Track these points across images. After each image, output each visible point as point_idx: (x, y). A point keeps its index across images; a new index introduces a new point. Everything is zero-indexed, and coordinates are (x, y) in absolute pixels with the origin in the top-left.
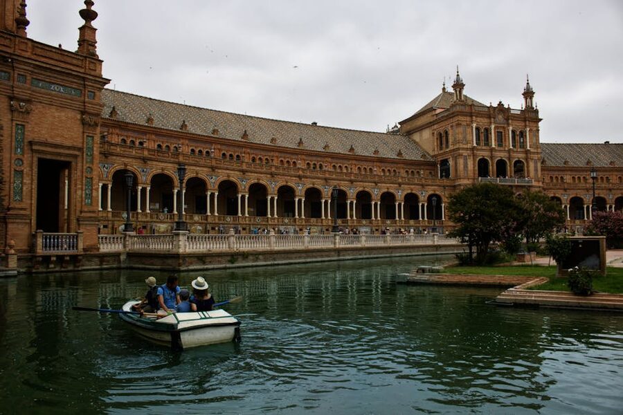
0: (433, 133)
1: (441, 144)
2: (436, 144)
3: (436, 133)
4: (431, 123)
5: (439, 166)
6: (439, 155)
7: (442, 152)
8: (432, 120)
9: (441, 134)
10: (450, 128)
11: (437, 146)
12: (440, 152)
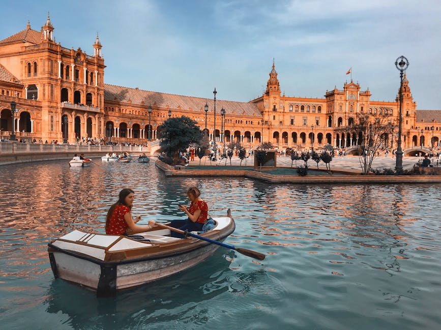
0: (22, 62)
1: (29, 72)
2: (24, 71)
3: (24, 61)
4: (20, 53)
5: (26, 89)
6: (26, 80)
7: (29, 78)
8: (20, 51)
9: (29, 64)
10: (39, 61)
11: (25, 72)
12: (27, 78)
